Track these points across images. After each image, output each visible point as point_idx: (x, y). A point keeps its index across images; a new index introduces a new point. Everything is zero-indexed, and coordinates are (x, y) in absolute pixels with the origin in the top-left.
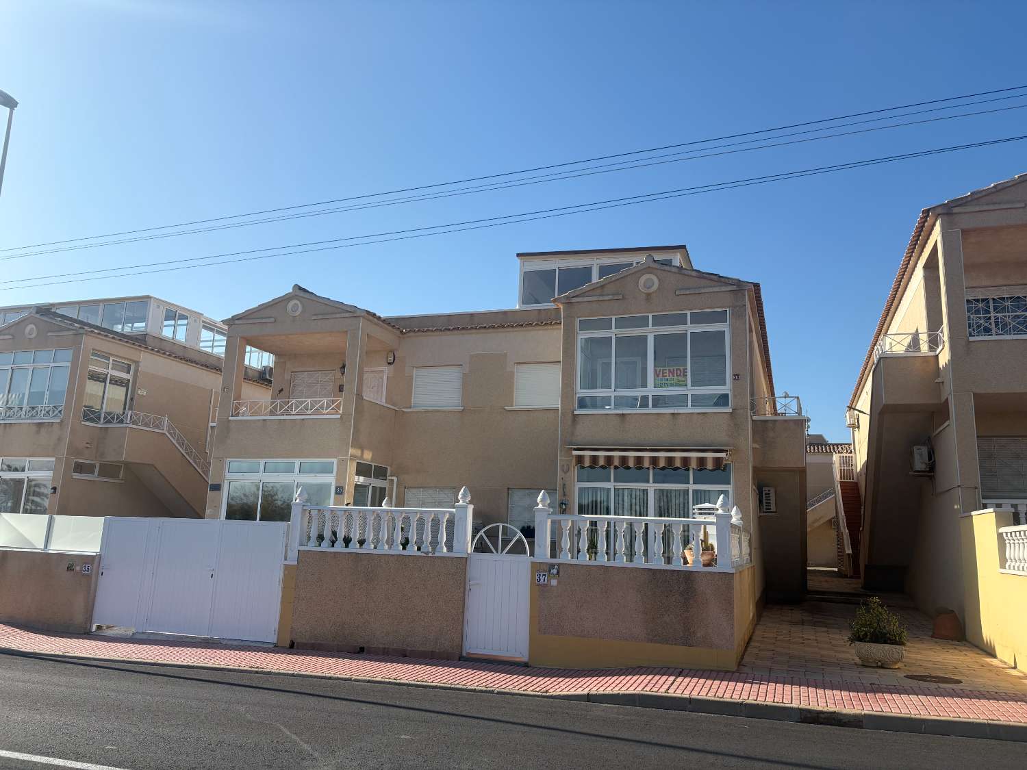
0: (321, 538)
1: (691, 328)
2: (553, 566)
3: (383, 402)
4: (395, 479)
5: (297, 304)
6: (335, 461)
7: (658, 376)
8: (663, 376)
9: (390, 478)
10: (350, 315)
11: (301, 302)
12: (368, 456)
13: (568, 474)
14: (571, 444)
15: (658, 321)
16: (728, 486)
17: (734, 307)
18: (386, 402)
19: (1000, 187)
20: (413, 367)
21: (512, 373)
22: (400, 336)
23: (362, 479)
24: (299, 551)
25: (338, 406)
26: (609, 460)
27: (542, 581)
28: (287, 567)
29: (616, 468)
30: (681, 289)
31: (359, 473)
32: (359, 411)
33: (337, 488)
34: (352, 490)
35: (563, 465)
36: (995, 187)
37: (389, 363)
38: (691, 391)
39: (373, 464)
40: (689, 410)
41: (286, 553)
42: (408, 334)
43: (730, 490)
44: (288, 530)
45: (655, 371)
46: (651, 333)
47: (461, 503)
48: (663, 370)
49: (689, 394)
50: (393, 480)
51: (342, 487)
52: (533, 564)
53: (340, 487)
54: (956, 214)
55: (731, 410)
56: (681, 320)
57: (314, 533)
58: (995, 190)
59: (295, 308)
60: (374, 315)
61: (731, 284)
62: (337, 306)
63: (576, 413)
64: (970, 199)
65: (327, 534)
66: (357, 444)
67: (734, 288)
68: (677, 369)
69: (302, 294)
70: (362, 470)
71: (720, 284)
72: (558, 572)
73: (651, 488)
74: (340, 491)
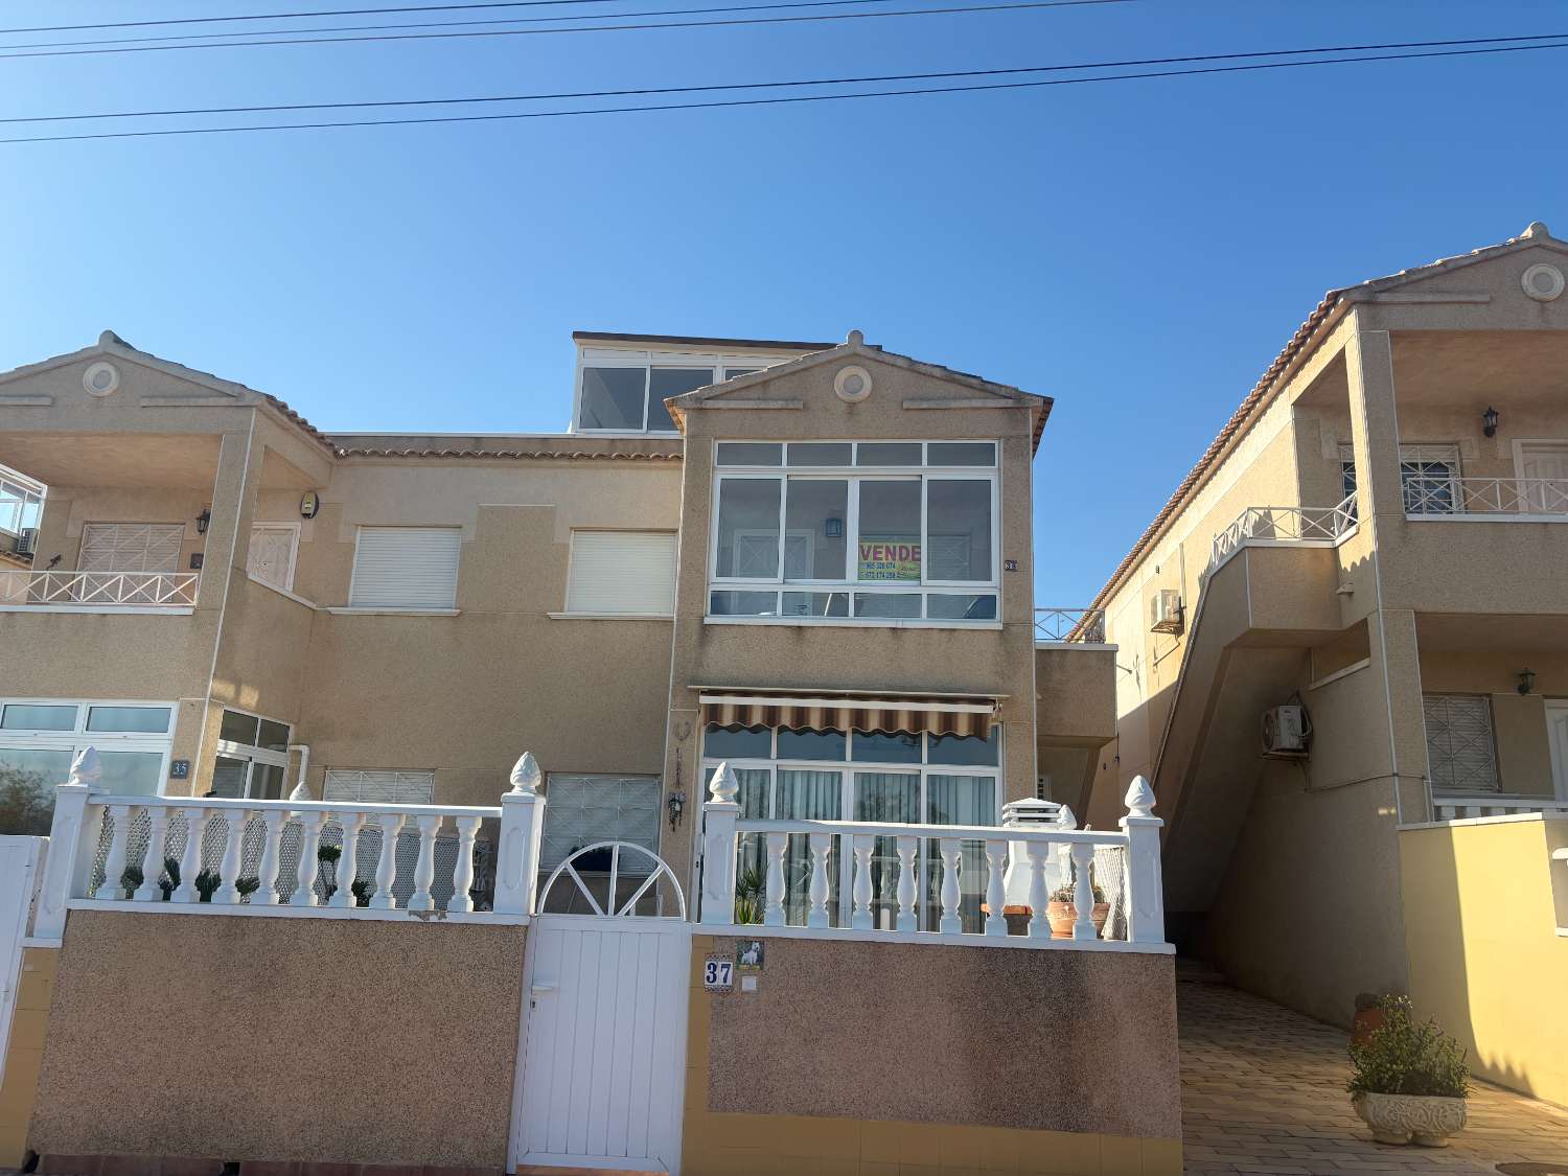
0: (133, 877)
1: (929, 473)
2: (747, 942)
3: (288, 590)
4: (305, 749)
5: (109, 374)
6: (174, 706)
7: (866, 558)
8: (875, 558)
9: (293, 748)
10: (231, 401)
11: (117, 369)
12: (249, 699)
13: (687, 742)
14: (695, 684)
15: (869, 455)
16: (994, 769)
17: (1008, 439)
18: (294, 591)
19: (1451, 266)
20: (357, 525)
21: (566, 547)
22: (334, 461)
23: (233, 746)
24: (69, 911)
25: (189, 590)
26: (772, 714)
27: (719, 982)
28: (31, 954)
29: (782, 729)
30: (912, 399)
31: (226, 734)
32: (237, 604)
33: (174, 764)
34: (211, 769)
35: (678, 726)
36: (1444, 264)
37: (306, 516)
38: (928, 587)
39: (260, 718)
40: (923, 621)
41: (32, 919)
42: (351, 459)
43: (996, 776)
44: (42, 859)
45: (861, 547)
46: (854, 477)
47: (517, 791)
48: (876, 547)
49: (924, 592)
50: (300, 753)
51: (187, 762)
52: (697, 939)
53: (181, 762)
54: (1380, 304)
55: (1000, 627)
56: (910, 455)
57: (115, 866)
58: (1442, 269)
59: (102, 378)
60: (283, 407)
61: (1005, 397)
62: (199, 381)
63: (707, 621)
64: (1404, 280)
65: (152, 868)
66: (226, 673)
67: (1010, 403)
68: (901, 548)
69: (119, 352)
70: (236, 727)
71: (983, 394)
72: (760, 959)
73: (850, 770)
74: (180, 770)
